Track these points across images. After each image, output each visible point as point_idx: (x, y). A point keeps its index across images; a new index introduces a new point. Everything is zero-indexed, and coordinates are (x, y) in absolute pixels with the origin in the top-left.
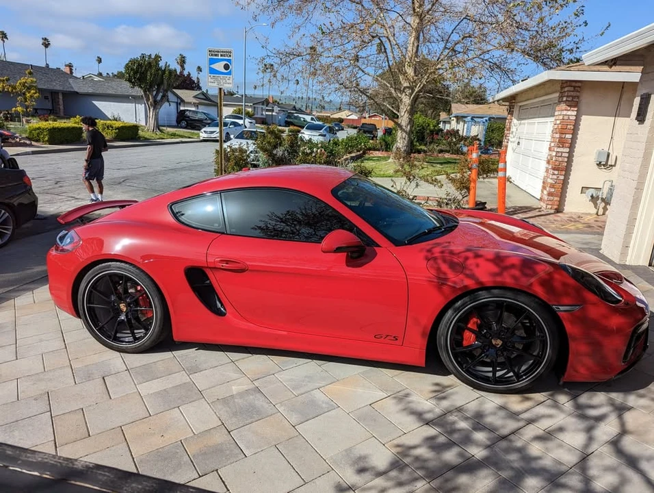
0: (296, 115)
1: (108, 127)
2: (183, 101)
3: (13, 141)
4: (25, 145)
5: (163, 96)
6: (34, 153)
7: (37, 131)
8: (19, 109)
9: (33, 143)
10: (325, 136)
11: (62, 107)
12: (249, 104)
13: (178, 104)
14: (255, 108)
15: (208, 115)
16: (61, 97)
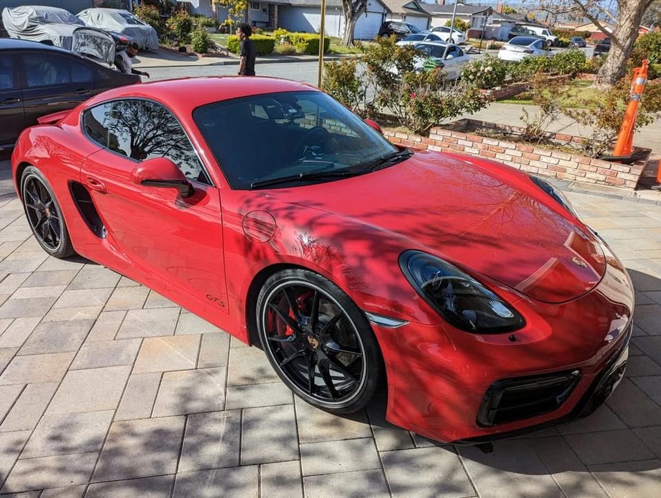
0: (524, 27)
1: (300, 40)
2: (389, 11)
3: (214, 52)
4: (222, 56)
5: (362, 6)
6: (226, 63)
7: (235, 43)
8: (230, 21)
9: (230, 54)
10: (532, 52)
11: (276, 20)
12: (468, 14)
13: (384, 15)
14: (474, 18)
15: (412, 27)
16: (276, 10)
